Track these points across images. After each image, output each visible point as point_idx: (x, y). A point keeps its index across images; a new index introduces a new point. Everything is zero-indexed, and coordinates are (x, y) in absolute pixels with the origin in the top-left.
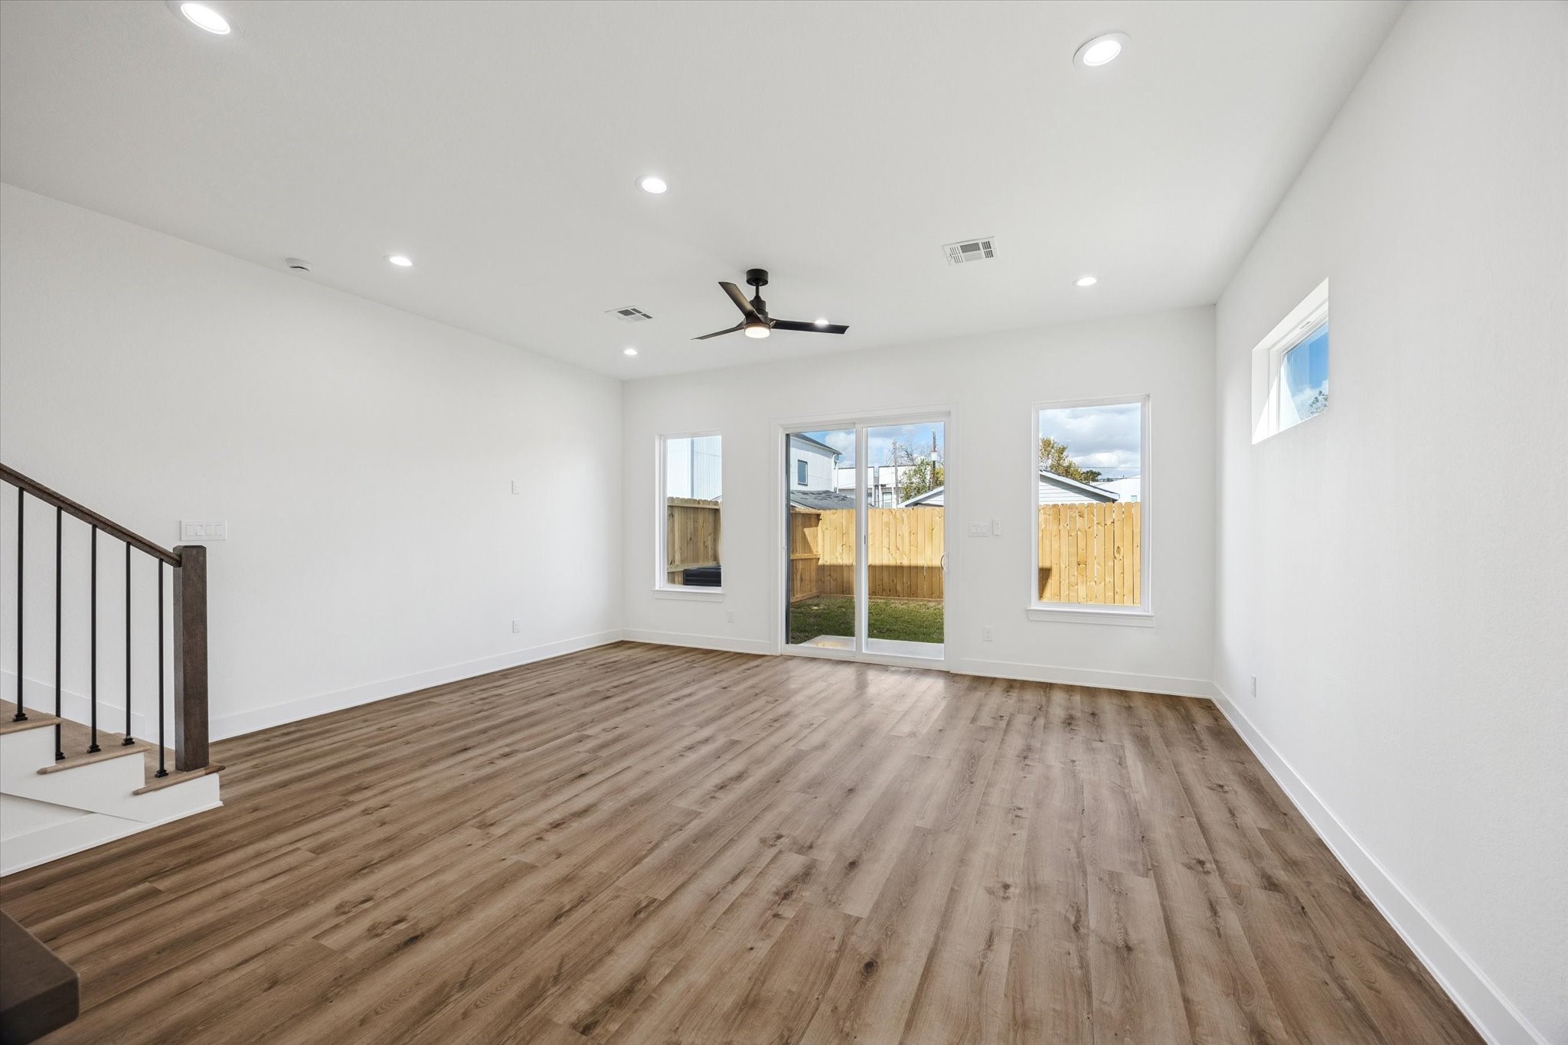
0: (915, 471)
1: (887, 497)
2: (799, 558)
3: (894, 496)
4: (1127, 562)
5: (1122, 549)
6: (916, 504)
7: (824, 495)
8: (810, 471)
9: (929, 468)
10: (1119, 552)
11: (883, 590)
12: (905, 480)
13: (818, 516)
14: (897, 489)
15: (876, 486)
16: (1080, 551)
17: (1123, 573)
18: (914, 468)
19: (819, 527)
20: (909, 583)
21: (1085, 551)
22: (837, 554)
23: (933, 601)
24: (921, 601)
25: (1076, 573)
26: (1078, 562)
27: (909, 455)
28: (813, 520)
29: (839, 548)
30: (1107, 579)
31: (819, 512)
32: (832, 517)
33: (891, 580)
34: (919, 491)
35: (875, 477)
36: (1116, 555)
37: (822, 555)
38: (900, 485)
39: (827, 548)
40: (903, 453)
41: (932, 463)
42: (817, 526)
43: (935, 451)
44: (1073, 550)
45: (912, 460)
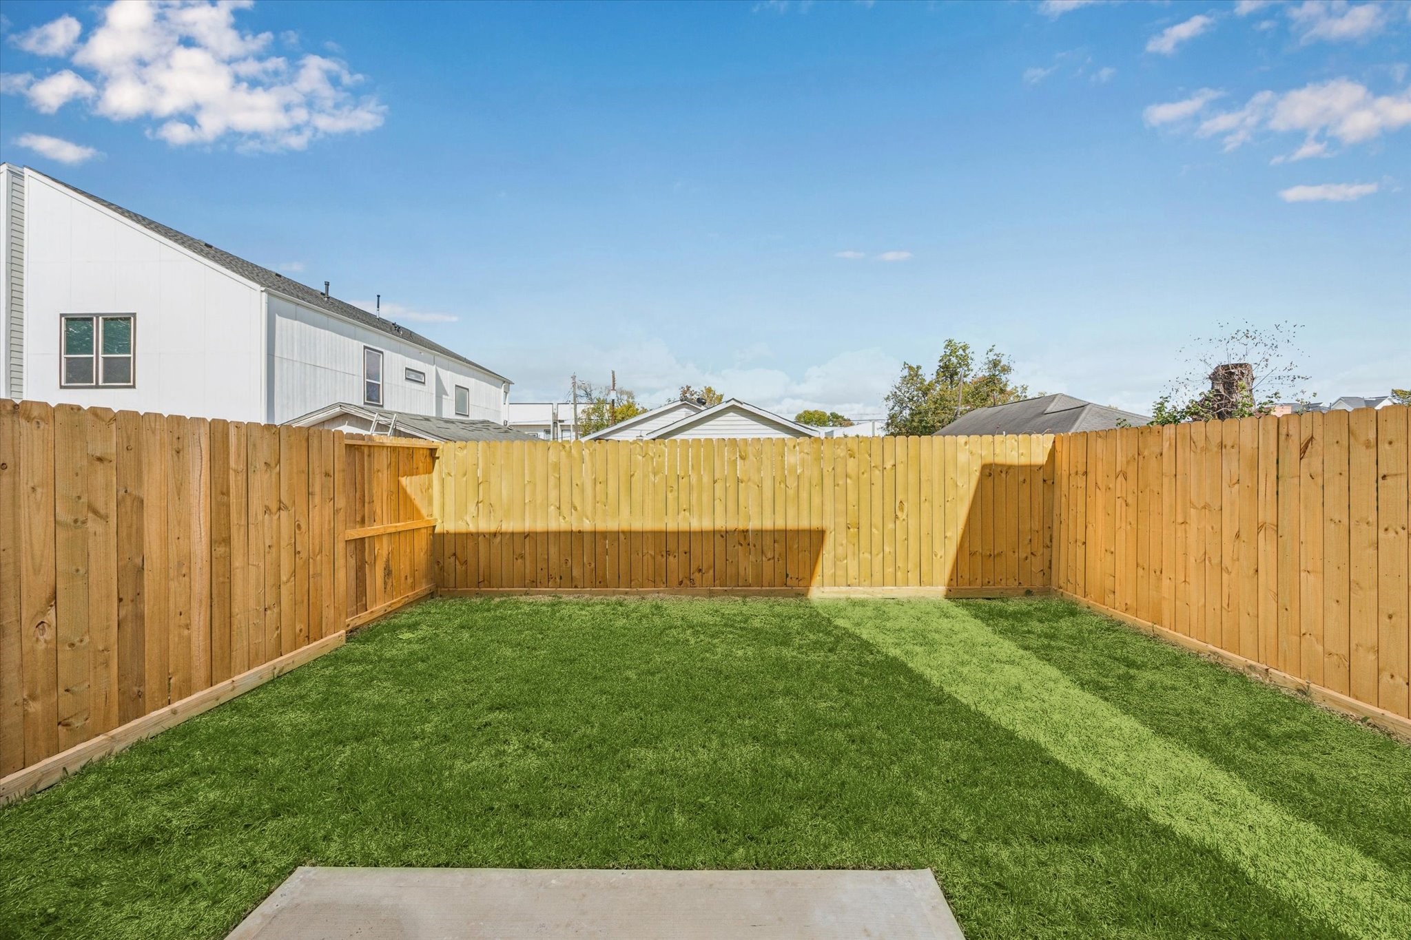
0: (593, 409)
1: (566, 434)
2: (381, 531)
3: (574, 434)
4: (913, 522)
5: (905, 504)
6: (596, 439)
7: (480, 425)
8: (473, 399)
9: (608, 407)
10: (902, 509)
11: (549, 577)
12: (584, 416)
13: (433, 451)
14: (576, 427)
15: (555, 423)
16: (850, 507)
17: (907, 539)
18: (592, 406)
19: (435, 474)
20: (593, 565)
21: (856, 508)
22: (468, 519)
23: (633, 594)
24: (614, 593)
25: (844, 542)
26: (847, 524)
27: (588, 395)
28: (421, 460)
29: (472, 508)
30: (887, 549)
31: (436, 442)
32: (460, 454)
33: (563, 561)
34: (597, 429)
35: (554, 414)
36: (899, 513)
37: (439, 521)
38: (579, 423)
39: (450, 507)
40: (582, 393)
41: (611, 402)
42: (430, 470)
43: (614, 389)
44: (841, 507)
45: (591, 399)
